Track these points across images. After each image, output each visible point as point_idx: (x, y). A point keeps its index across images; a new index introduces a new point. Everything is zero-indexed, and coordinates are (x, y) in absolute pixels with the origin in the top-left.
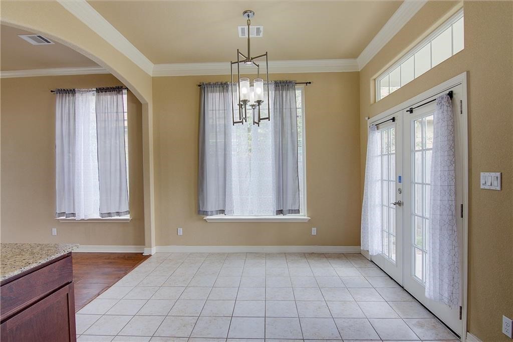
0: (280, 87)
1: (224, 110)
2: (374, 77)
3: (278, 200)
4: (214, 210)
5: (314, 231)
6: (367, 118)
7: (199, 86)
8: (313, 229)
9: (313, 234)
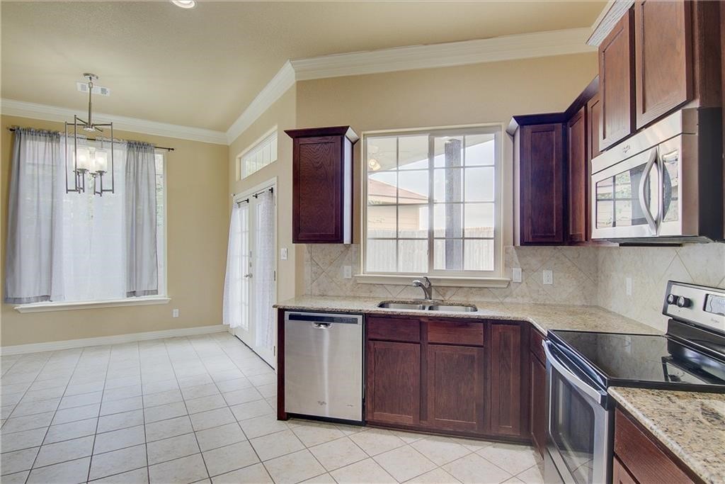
0: (135, 149)
1: (52, 166)
2: (239, 156)
3: (130, 280)
4: (31, 295)
5: (176, 313)
6: (232, 195)
7: (11, 130)
8: (174, 310)
9: (174, 316)
